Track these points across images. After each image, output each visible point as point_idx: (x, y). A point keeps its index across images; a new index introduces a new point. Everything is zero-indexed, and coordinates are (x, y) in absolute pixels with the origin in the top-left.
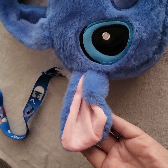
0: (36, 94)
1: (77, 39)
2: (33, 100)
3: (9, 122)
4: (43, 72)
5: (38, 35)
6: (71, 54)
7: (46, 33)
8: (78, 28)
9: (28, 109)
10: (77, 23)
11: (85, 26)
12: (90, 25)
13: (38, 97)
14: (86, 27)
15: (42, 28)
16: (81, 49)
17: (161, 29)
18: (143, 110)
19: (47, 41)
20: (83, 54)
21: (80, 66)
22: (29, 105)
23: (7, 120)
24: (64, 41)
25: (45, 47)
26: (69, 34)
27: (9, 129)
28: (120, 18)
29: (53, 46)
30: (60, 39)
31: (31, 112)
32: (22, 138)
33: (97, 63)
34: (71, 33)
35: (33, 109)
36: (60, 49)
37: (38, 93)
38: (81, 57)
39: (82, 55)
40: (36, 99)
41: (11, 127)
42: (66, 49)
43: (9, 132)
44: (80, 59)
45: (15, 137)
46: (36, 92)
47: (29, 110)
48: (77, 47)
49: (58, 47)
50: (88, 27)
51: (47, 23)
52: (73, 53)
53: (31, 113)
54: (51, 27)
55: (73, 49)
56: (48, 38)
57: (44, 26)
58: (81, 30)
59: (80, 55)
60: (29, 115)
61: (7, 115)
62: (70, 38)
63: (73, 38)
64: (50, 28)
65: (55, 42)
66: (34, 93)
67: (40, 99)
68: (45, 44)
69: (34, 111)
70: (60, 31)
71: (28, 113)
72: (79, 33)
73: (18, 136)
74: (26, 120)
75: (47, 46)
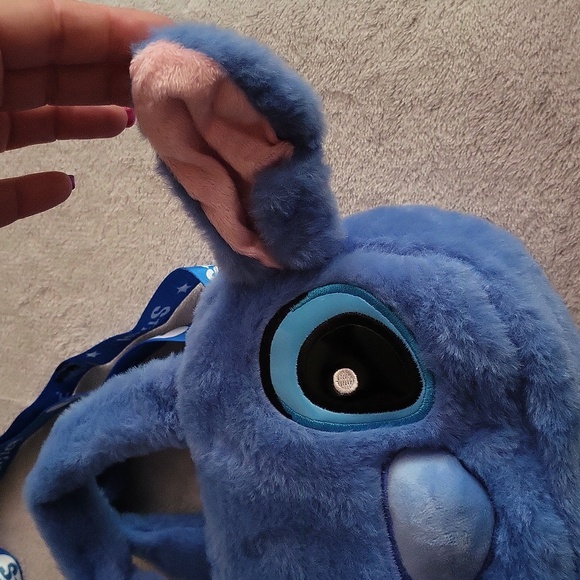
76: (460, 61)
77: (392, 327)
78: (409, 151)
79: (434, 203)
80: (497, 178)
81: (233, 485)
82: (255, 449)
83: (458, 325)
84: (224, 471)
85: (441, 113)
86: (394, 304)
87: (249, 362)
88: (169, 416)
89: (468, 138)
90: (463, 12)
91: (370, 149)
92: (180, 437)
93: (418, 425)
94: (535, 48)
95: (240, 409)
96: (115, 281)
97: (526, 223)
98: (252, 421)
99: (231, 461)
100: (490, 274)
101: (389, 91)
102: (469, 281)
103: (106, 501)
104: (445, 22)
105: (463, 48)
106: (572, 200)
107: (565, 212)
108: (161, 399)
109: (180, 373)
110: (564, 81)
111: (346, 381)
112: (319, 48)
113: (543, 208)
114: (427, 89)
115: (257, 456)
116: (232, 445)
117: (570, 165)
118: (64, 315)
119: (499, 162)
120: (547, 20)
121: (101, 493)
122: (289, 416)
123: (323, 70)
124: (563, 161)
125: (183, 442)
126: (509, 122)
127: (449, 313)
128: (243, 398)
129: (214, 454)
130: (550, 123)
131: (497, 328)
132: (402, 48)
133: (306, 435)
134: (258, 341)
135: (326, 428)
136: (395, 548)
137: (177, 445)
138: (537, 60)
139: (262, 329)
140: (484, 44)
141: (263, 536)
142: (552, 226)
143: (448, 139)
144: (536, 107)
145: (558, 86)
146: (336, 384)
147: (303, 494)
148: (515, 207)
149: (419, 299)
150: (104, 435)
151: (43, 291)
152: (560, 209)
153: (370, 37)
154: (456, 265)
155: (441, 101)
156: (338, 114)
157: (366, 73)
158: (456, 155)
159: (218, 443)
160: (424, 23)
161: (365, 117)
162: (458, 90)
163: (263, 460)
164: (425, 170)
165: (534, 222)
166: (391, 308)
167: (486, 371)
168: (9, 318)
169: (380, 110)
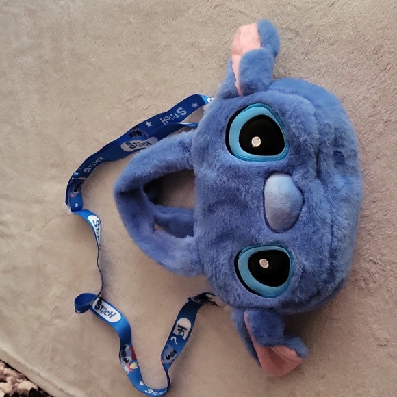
0: (179, 330)
1: (231, 265)
2: (175, 338)
3: (141, 369)
4: (189, 299)
5: (184, 259)
6: (225, 284)
7: (194, 256)
8: (232, 252)
9: (168, 352)
10: (230, 246)
11: (239, 250)
12: (245, 249)
13: (182, 334)
14: (240, 252)
15: (189, 250)
16: (237, 278)
17: (327, 254)
18: (331, 356)
19: (195, 266)
20: (240, 283)
21: (238, 299)
22: (168, 345)
23: (138, 366)
24: (216, 267)
25: (194, 274)
26: (222, 260)
27: (141, 379)
28: (277, 243)
29: (203, 272)
30: (212, 264)
31: (172, 356)
32: (161, 393)
33: (257, 296)
34: (223, 258)
35: (175, 352)
36: (212, 276)
37: (182, 329)
38: (239, 288)
39: (239, 286)
40: (179, 338)
41: (143, 376)
42: (220, 278)
43: (141, 384)
44: (237, 290)
45: (150, 392)
46: (179, 326)
47: (169, 354)
48: (233, 275)
49: (210, 275)
50: (243, 251)
51: (195, 244)
52: (228, 283)
53: (172, 358)
54: (200, 249)
55: (227, 278)
56: (197, 262)
57: (191, 247)
58: (235, 255)
59: (237, 285)
60: (170, 361)
61: (138, 357)
62: (223, 264)
63: (227, 265)
64: (198, 250)
65: (206, 268)
66: (177, 328)
67: (185, 338)
68: (193, 270)
69: (176, 355)
70: (211, 255)
71: (168, 358)
72: (234, 259)
73: (154, 390)
74: (166, 368)
75: (196, 272)
76: (348, 25)
77: (277, 122)
78: (318, 61)
79: (323, 85)
80: (352, 79)
81: (207, 181)
82: (218, 167)
83: (299, 121)
84: (205, 175)
85: (335, 47)
86: (278, 112)
87: (221, 132)
88: (187, 155)
89: (344, 59)
90: (354, 4)
91: (302, 57)
92: (190, 163)
93: (281, 161)
94: (380, 26)
95: (215, 151)
96: (175, 97)
97: (360, 101)
98: (219, 156)
99: (208, 172)
100: (318, 107)
101: (316, 33)
102: (308, 106)
103: (146, 198)
104: (345, 7)
105: (350, 20)
106: (381, 94)
107: (376, 99)
108: (185, 147)
109: (194, 136)
110: (389, 43)
111: (256, 142)
112: (289, 8)
113: (368, 95)
114: (331, 35)
115: (218, 169)
116: (210, 166)
117: (384, 79)
118: (147, 108)
119: (355, 73)
120: (388, 15)
121: (145, 194)
122: (233, 155)
123: (289, 18)
124: (381, 77)
125: (192, 166)
126: (362, 56)
127: (296, 117)
128: (217, 147)
129: (203, 169)
130: (379, 59)
131: (314, 126)
132: (325, 15)
133: (238, 161)
134: (226, 124)
135: (245, 160)
136: (264, 211)
137: (189, 168)
138: (380, 32)
139: (228, 119)
140: (360, 20)
141: (216, 203)
142: (370, 105)
143: (335, 59)
144: (375, 52)
145: (387, 44)
146: (252, 143)
147: (233, 185)
148: (357, 93)
149: (287, 111)
150: (157, 162)
151: (140, 96)
152: (375, 97)
153: (312, 8)
154: (306, 101)
155: (336, 42)
156: (291, 39)
157: (307, 23)
158: (338, 66)
159: (205, 165)
160: (336, 6)
161: (303, 42)
162: (344, 38)
163: (221, 170)
164: (323, 70)
165: (363, 101)
166: (277, 114)
167: (306, 140)
168: (120, 106)
169: (310, 41)
